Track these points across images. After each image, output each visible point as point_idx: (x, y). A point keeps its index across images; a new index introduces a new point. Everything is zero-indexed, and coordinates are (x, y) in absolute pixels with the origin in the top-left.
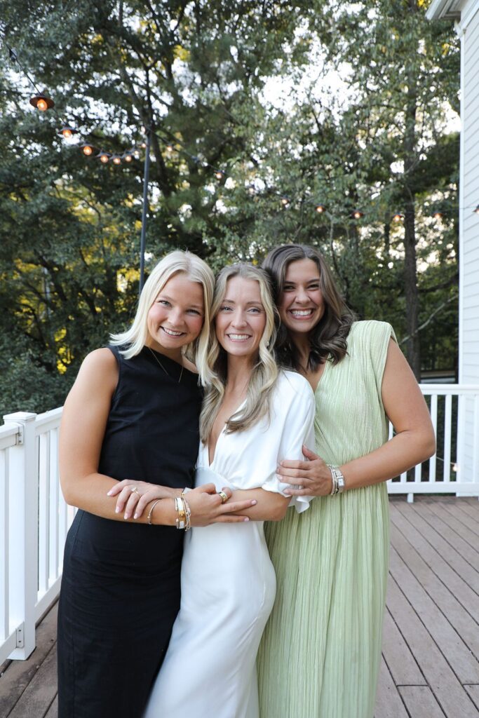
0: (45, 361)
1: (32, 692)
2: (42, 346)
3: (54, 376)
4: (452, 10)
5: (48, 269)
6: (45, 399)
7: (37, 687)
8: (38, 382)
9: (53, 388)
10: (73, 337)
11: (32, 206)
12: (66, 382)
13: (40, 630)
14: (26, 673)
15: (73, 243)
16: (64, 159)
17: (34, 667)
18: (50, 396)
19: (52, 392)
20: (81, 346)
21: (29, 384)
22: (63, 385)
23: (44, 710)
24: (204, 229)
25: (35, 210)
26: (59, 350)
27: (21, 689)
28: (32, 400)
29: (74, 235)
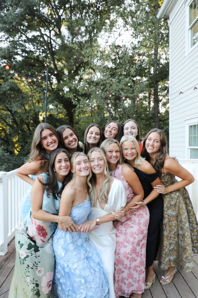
0: (9, 150)
1: (7, 264)
2: (8, 144)
3: (13, 156)
4: (166, 15)
5: (10, 112)
6: (9, 166)
7: (8, 263)
8: (6, 159)
9: (12, 161)
10: (21, 140)
11: (3, 87)
12: (18, 158)
13: (9, 247)
14: (5, 259)
15: (20, 103)
16: (16, 68)
17: (7, 257)
18: (11, 165)
19: (12, 163)
20: (24, 144)
21: (2, 160)
22: (17, 160)
23: (11, 269)
24: (72, 98)
25: (4, 89)
26: (15, 145)
27: (3, 264)
28: (4, 166)
29: (20, 99)
